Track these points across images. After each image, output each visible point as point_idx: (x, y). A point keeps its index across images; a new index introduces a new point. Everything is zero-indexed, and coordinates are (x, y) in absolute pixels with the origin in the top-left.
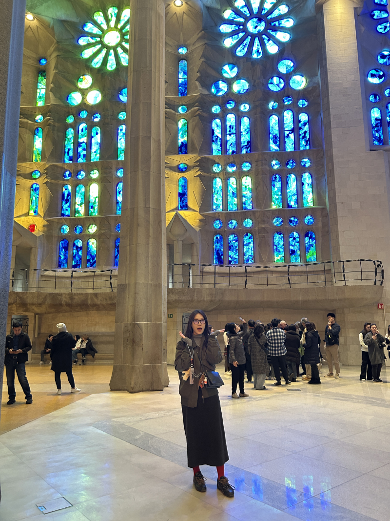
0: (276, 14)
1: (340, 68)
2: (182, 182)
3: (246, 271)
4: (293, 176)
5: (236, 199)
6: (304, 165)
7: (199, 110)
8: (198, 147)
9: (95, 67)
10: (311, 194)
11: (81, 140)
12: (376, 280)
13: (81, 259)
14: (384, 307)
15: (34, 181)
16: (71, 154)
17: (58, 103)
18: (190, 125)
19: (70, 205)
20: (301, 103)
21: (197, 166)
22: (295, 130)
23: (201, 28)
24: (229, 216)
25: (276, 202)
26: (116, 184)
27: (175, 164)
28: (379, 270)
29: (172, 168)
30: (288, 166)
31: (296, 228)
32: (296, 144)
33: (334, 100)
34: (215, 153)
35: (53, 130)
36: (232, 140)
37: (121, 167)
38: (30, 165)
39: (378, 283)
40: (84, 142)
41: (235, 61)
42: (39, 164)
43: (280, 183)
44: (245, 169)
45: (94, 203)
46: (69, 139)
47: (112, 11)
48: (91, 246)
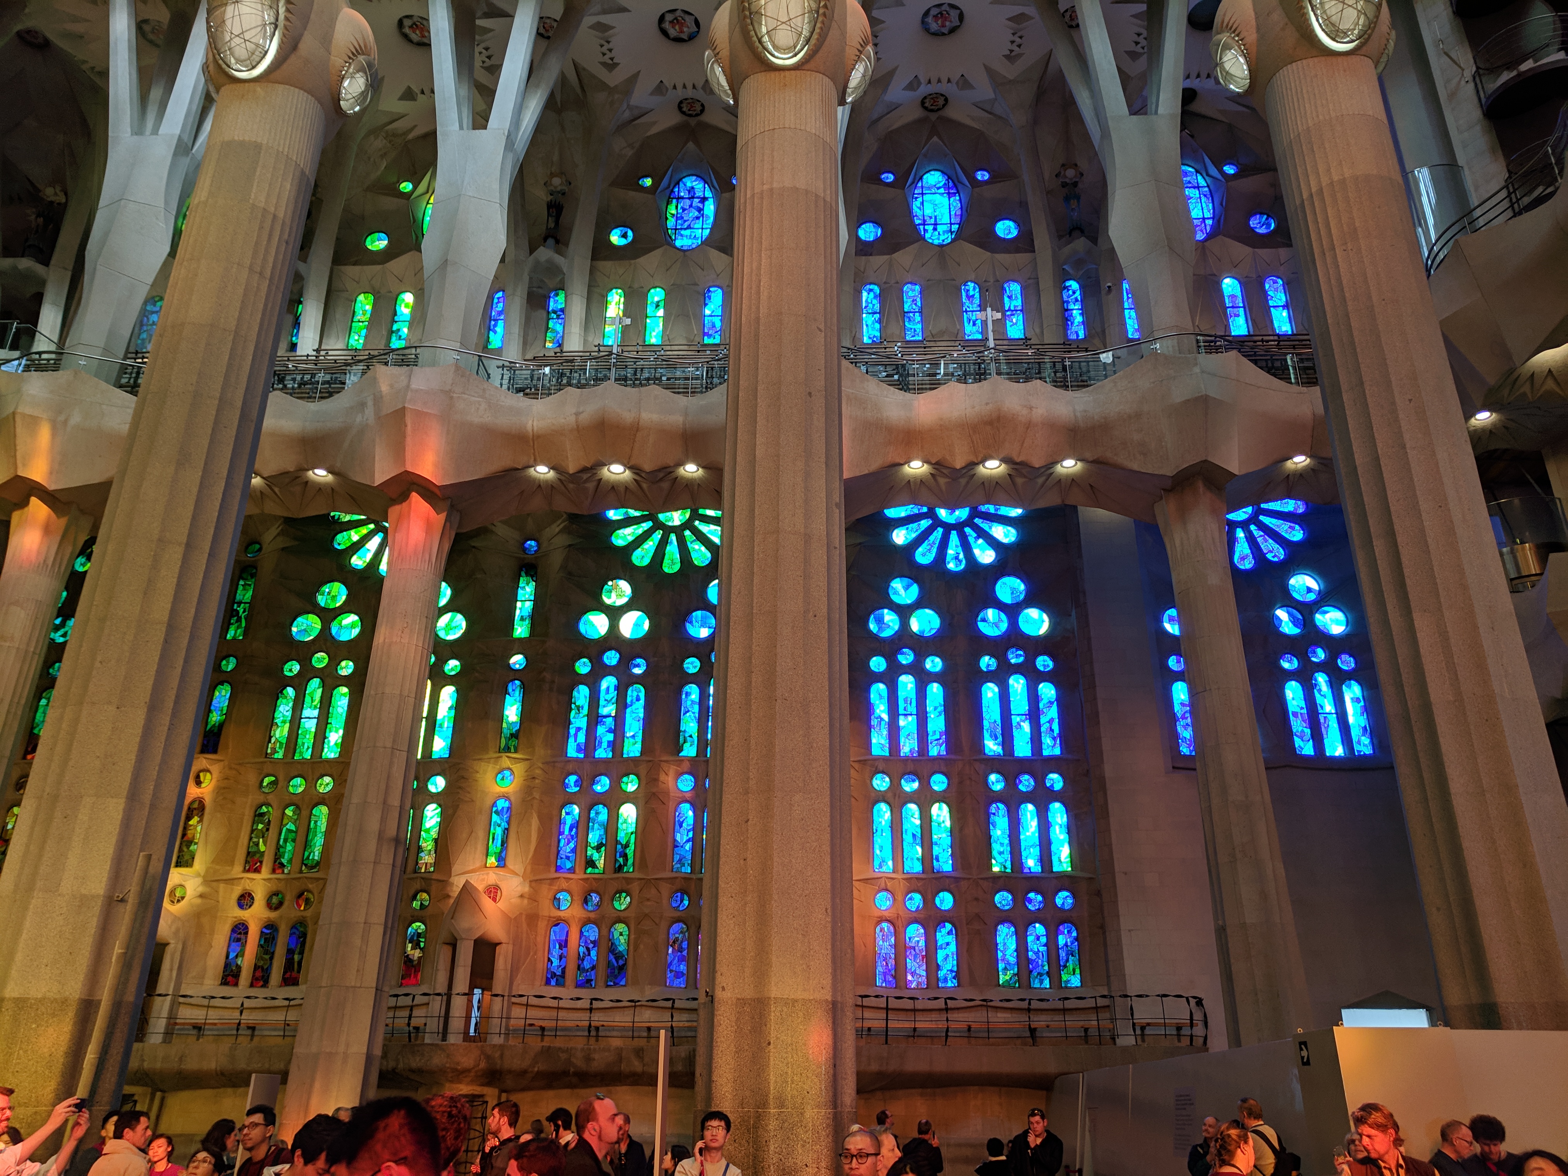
4: (1030, 807)
5: (919, 849)
6: (1052, 787)
9: (637, 564)
10: (1066, 845)
11: (603, 711)
16: (582, 738)
20: (1042, 663)
22: (1032, 715)
25: (1000, 859)
31: (1040, 915)
32: (1036, 740)
33: (1103, 670)
34: (877, 750)
36: (910, 727)
37: (688, 770)
40: (609, 715)
41: (913, 573)
43: (1006, 819)
44: (937, 788)
45: (627, 846)
46: (579, 708)
48: (617, 938)
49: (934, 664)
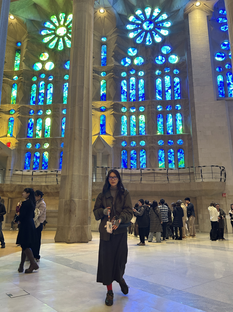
0: (160, 19)
1: (199, 51)
2: (102, 118)
3: (141, 172)
4: (170, 115)
5: (135, 129)
6: (177, 109)
7: (113, 74)
8: (112, 96)
9: (50, 48)
10: (181, 126)
11: (40, 92)
12: (221, 179)
13: (38, 164)
14: (226, 195)
15: (11, 116)
16: (34, 99)
17: (27, 69)
18: (108, 83)
19: (33, 131)
20: (175, 71)
21: (112, 108)
22: (172, 87)
23: (115, 26)
24: (131, 139)
25: (160, 131)
26: (62, 118)
27: (98, 107)
28: (223, 172)
29: (96, 109)
30: (168, 109)
31: (172, 147)
32: (173, 95)
33: (195, 70)
34: (123, 100)
35: (24, 85)
36: (133, 93)
37: (65, 108)
38: (9, 106)
39: (223, 180)
40: (42, 93)
41: (135, 46)
42: (14, 105)
43: (162, 119)
44: (141, 111)
45: (48, 130)
46: (33, 91)
47: (62, 15)
48: (45, 156)
49: (141, 73)
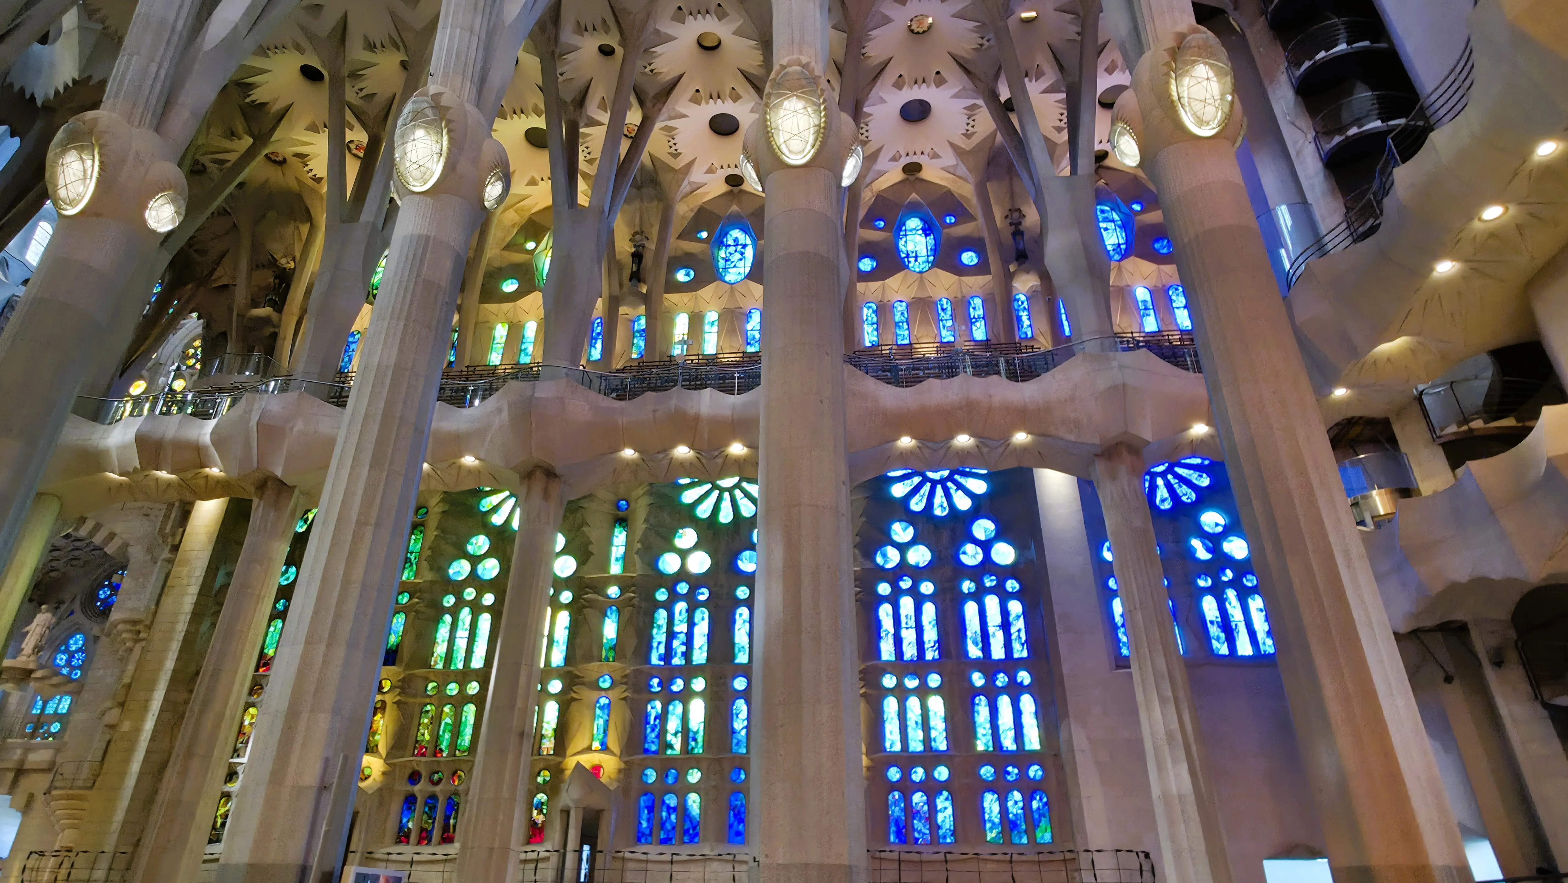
4: (1005, 699)
5: (920, 733)
6: (1022, 682)
9: (700, 516)
10: (1035, 729)
11: (677, 629)
13: (674, 829)
15: (603, 693)
16: (662, 650)
17: (644, 569)
19: (658, 735)
20: (1010, 586)
22: (1004, 626)
24: (910, 760)
25: (984, 740)
26: (733, 701)
30: (997, 683)
31: (1017, 785)
32: (1007, 647)
33: (1057, 590)
34: (885, 656)
36: (910, 638)
37: (741, 674)
40: (681, 632)
41: (910, 518)
44: (932, 685)
45: (697, 732)
46: (659, 627)
48: (691, 806)
49: (927, 588)
